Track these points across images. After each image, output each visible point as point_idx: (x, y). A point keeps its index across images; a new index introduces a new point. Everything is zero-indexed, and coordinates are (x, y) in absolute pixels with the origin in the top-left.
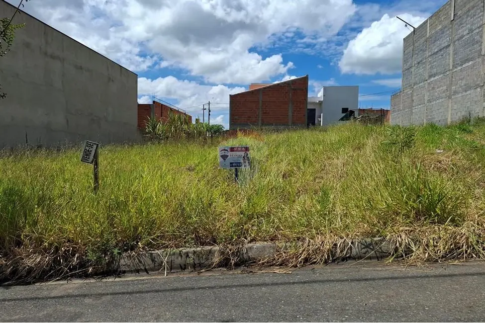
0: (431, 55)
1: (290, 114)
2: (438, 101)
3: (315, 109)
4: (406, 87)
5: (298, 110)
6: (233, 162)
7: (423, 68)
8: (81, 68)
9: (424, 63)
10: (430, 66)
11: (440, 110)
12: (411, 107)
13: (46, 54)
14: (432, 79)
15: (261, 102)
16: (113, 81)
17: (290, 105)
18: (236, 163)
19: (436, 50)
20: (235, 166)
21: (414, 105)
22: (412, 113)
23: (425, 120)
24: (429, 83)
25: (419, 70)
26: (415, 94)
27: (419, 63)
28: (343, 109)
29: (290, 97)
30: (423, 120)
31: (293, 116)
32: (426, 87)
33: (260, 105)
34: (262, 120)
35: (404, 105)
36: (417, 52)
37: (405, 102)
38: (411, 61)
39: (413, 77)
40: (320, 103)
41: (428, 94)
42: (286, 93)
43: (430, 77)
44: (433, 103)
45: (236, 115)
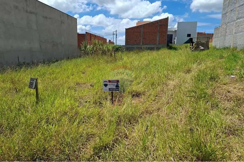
0: (239, 6)
1: (158, 39)
2: (240, 34)
3: (172, 35)
4: (223, 24)
5: (163, 36)
6: (110, 88)
7: (234, 13)
8: (46, 17)
9: (235, 11)
10: (238, 13)
11: (241, 39)
12: (225, 36)
13: (27, 11)
14: (238, 20)
15: (142, 33)
16: (64, 23)
17: (158, 34)
18: (112, 89)
19: (242, 4)
20: (112, 90)
21: (227, 34)
22: (225, 39)
23: (232, 44)
24: (236, 23)
25: (231, 15)
26: (228, 29)
27: (231, 11)
28: (188, 34)
29: (158, 29)
30: (231, 44)
31: (159, 40)
32: (235, 24)
33: (142, 34)
34: (142, 42)
35: (221, 34)
36: (231, 4)
37: (222, 32)
38: (227, 9)
39: (227, 19)
40: (176, 31)
41: (235, 29)
42: (156, 27)
43: (237, 19)
44: (237, 34)
45: (129, 40)
